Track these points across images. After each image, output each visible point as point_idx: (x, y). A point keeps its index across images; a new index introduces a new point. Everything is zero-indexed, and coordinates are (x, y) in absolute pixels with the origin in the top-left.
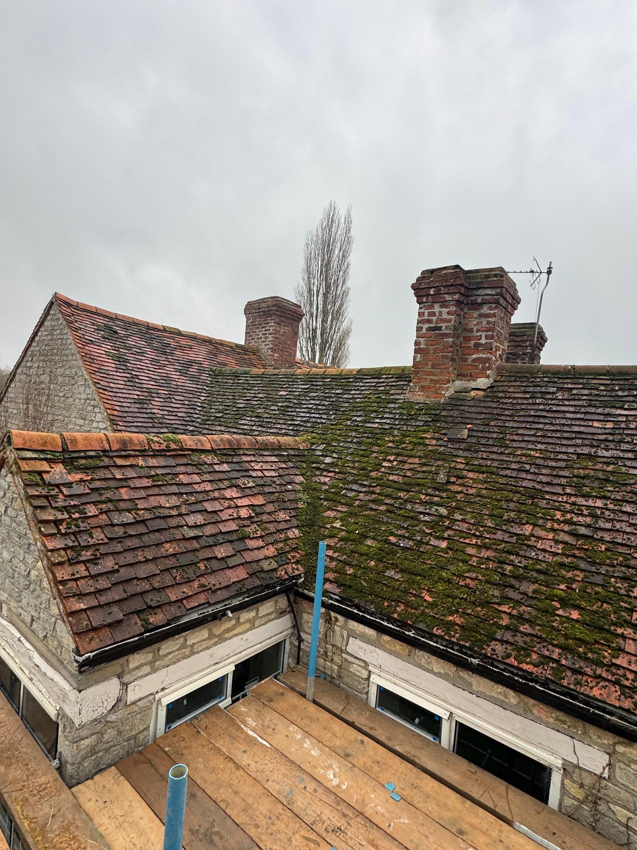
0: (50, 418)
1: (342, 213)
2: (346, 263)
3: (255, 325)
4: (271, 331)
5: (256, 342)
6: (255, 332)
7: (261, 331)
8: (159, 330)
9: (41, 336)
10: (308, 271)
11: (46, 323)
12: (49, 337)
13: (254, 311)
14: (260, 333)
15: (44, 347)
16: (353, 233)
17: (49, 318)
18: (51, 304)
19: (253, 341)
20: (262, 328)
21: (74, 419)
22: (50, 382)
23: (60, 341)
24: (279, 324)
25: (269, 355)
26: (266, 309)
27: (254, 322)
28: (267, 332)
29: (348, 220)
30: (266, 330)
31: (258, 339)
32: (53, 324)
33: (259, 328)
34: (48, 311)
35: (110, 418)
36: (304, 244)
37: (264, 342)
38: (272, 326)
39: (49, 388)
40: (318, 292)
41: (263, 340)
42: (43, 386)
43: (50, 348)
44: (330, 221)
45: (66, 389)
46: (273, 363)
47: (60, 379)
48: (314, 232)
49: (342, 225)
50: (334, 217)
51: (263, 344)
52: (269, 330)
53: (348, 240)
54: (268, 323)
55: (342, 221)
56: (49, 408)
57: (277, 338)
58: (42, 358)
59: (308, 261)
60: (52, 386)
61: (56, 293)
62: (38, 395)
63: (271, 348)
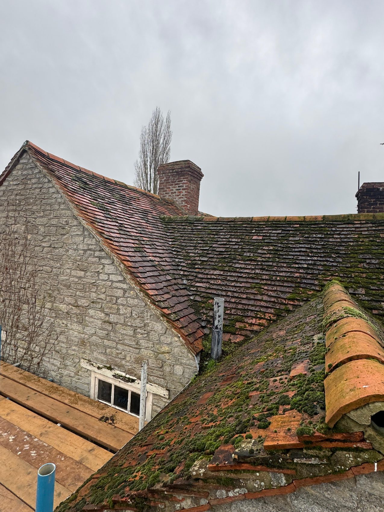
0: (30, 268)
1: (164, 116)
2: (168, 148)
3: (169, 182)
4: (184, 187)
5: (170, 196)
6: (169, 188)
7: (174, 187)
8: (112, 183)
9: (9, 185)
10: (144, 152)
11: (14, 172)
12: (21, 187)
13: (168, 171)
14: (174, 189)
15: (13, 197)
16: (171, 129)
17: (19, 167)
18: (23, 152)
19: (167, 195)
20: (176, 184)
21: (68, 271)
22: (27, 231)
23: (38, 190)
24: (190, 182)
25: (184, 206)
26: (180, 170)
27: (168, 180)
28: (181, 188)
29: (168, 121)
30: (179, 187)
31: (172, 193)
32: (25, 173)
33: (172, 185)
34: (18, 161)
35: (130, 271)
36: (140, 134)
37: (178, 196)
38: (186, 183)
39: (26, 238)
40: (150, 166)
41: (177, 194)
42: (16, 236)
43: (23, 197)
44: (157, 120)
45: (53, 239)
46: (187, 212)
47: (42, 229)
48: (147, 127)
49: (165, 123)
50: (160, 118)
51: (177, 197)
52: (183, 186)
53: (168, 134)
54: (182, 181)
55: (165, 121)
56: (27, 259)
57: (189, 192)
58: (11, 208)
59: (143, 145)
60: (29, 237)
61: (27, 141)
62: (9, 245)
63: (185, 201)
